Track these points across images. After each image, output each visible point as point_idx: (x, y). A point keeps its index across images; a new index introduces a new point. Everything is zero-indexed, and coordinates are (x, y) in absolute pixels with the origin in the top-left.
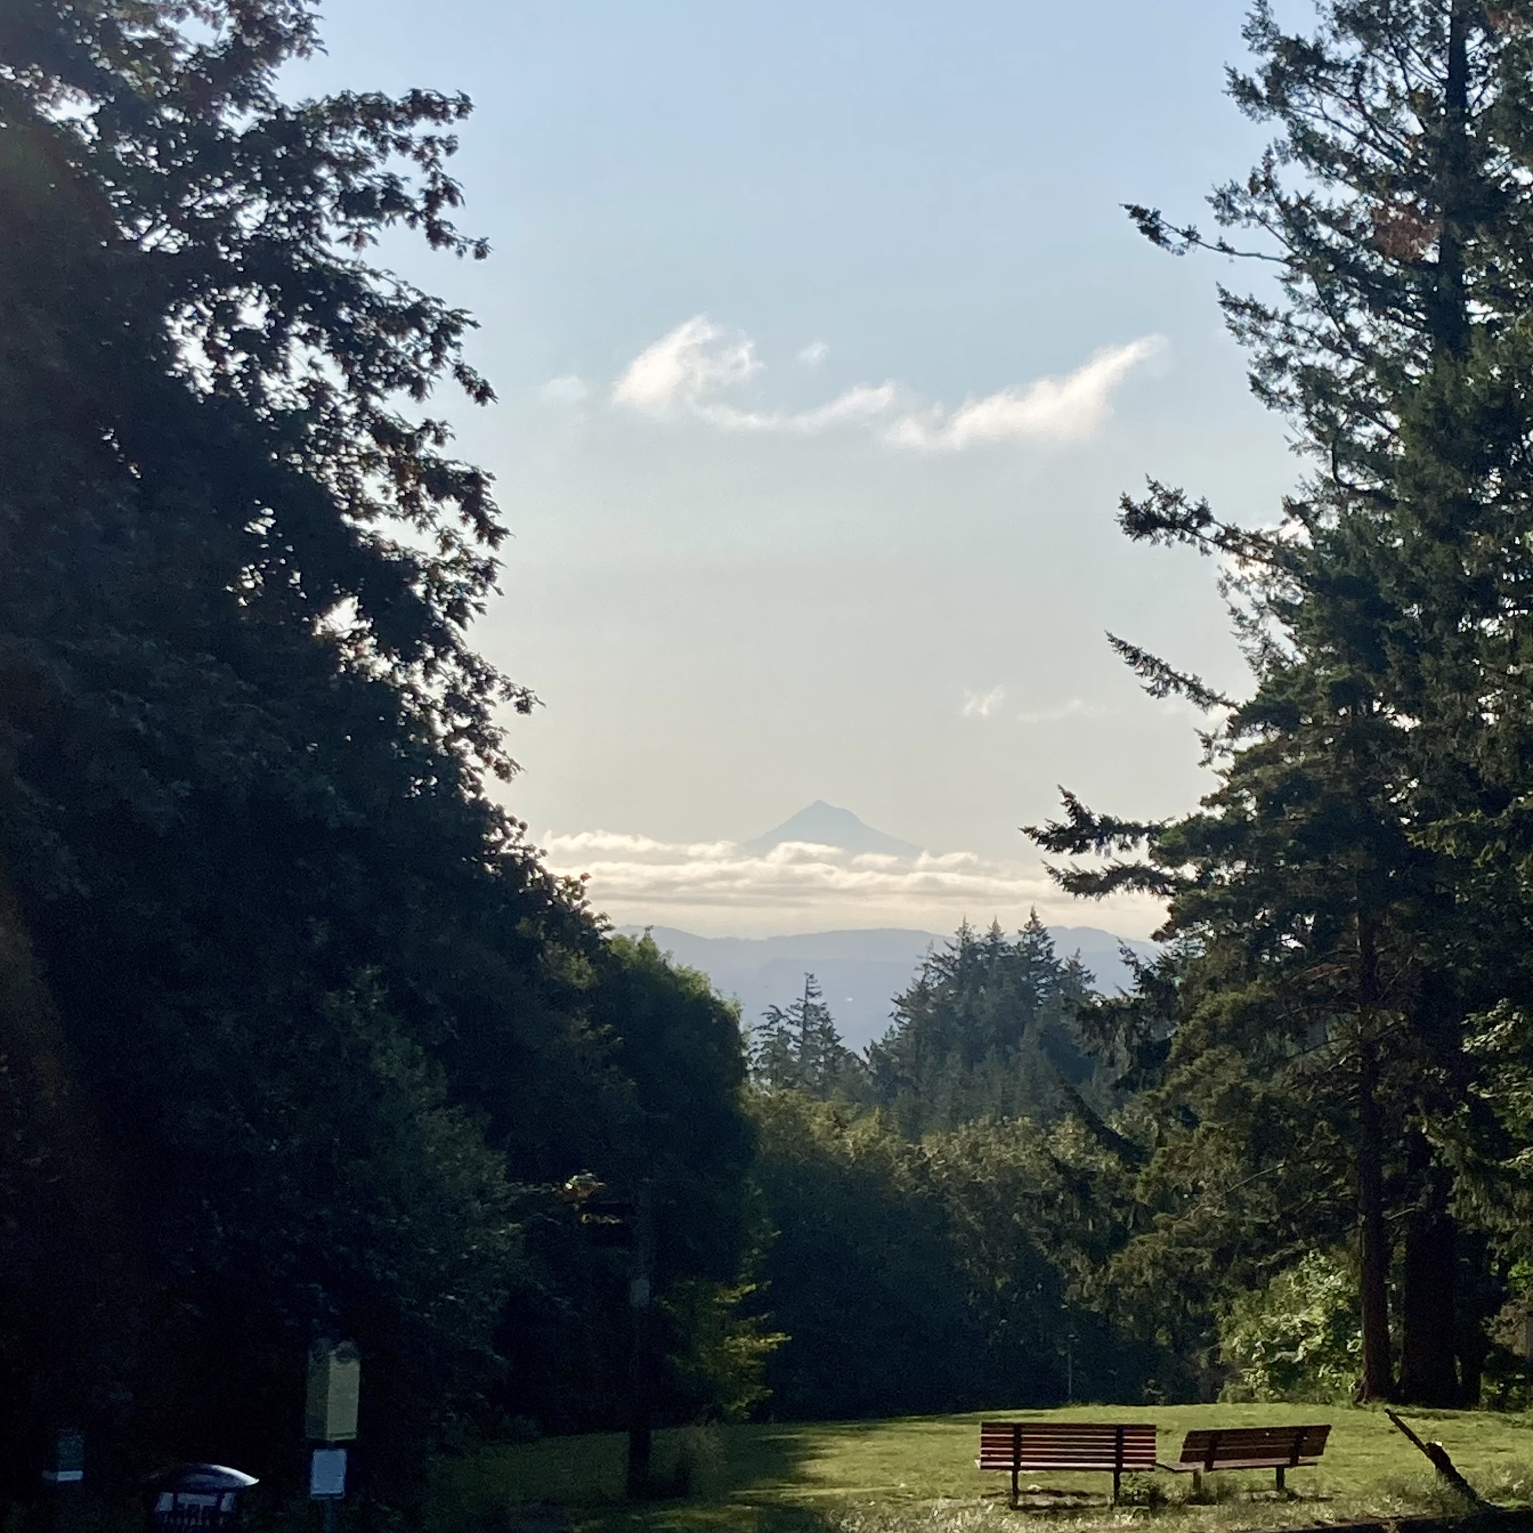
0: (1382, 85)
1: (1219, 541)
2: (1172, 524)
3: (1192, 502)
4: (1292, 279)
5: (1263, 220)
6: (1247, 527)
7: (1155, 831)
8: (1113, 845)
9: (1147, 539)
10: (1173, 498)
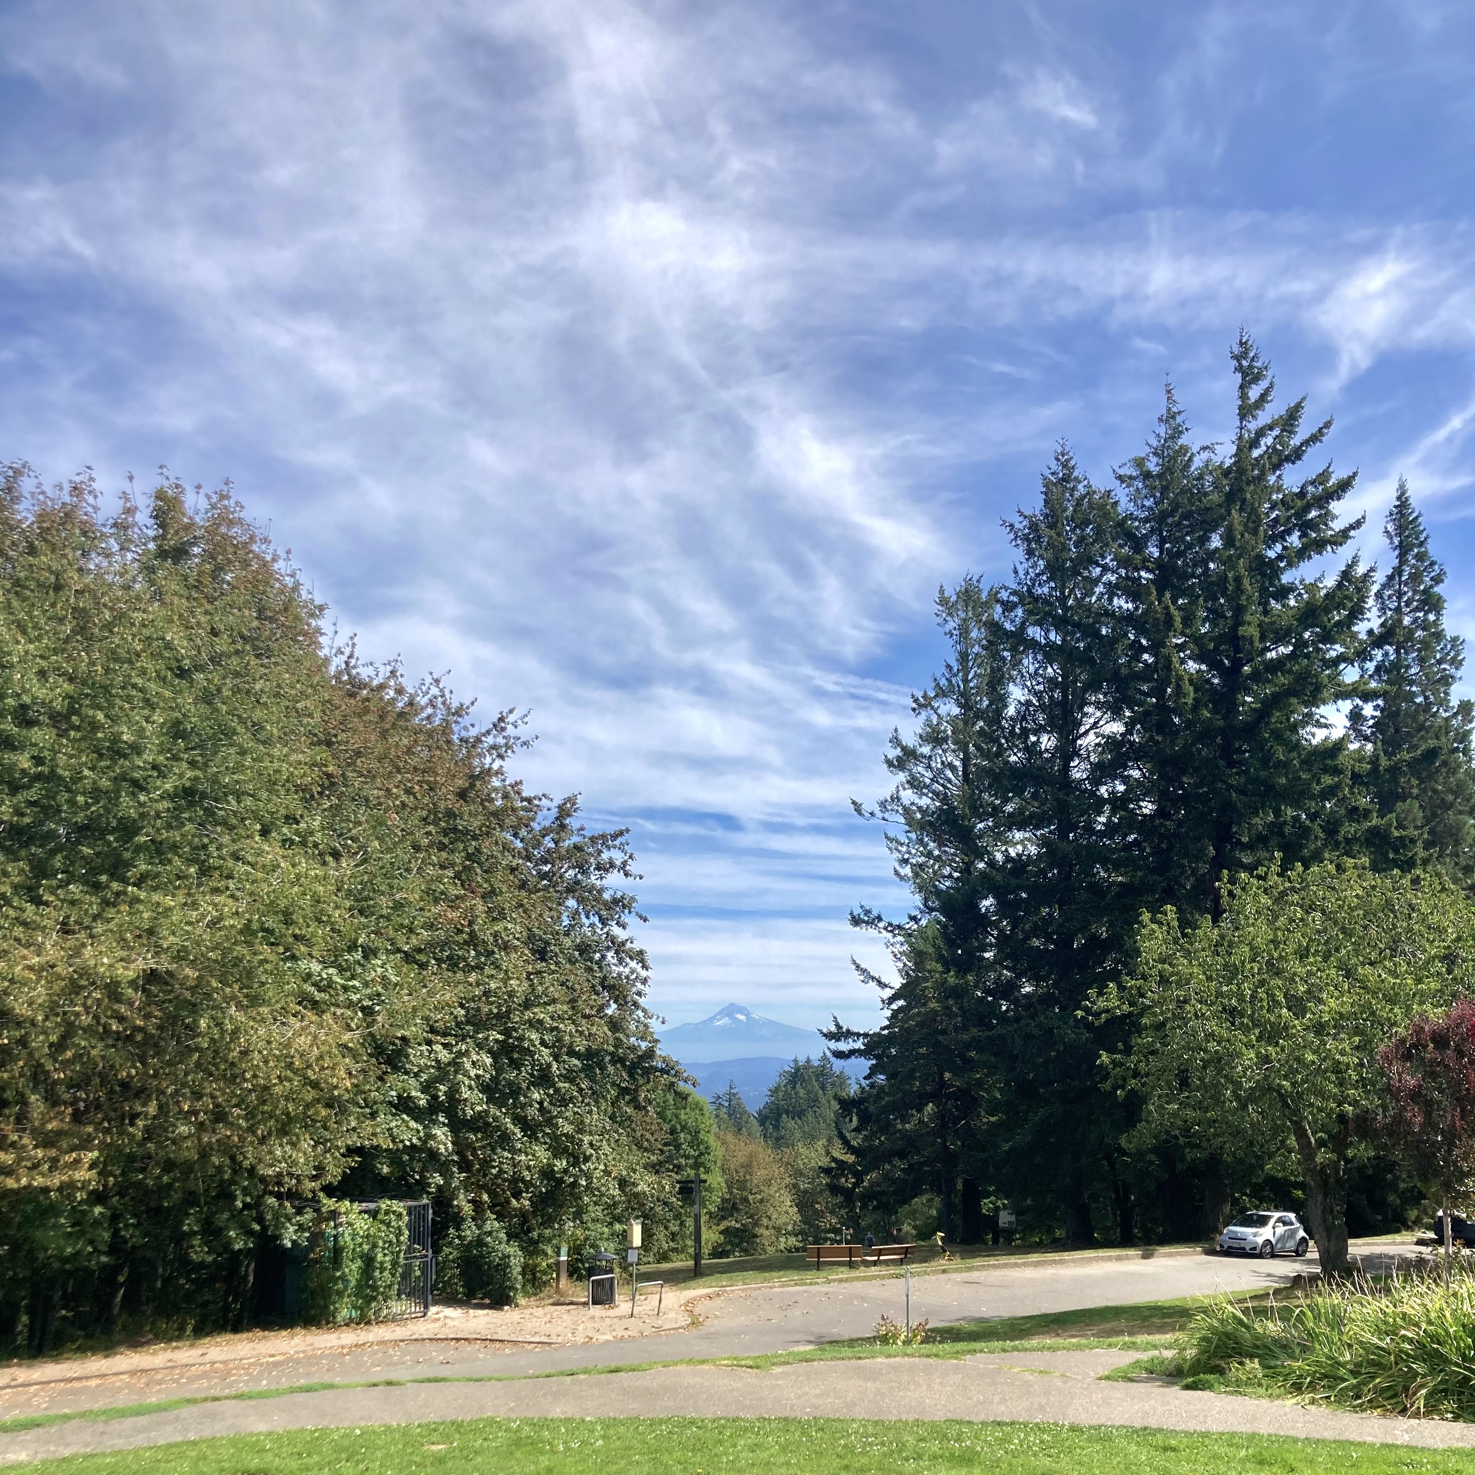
0: (939, 760)
1: (885, 928)
2: (867, 923)
3: (875, 913)
4: (909, 832)
5: (897, 811)
6: (895, 922)
7: (866, 1035)
8: (850, 1040)
9: (858, 928)
10: (868, 912)
